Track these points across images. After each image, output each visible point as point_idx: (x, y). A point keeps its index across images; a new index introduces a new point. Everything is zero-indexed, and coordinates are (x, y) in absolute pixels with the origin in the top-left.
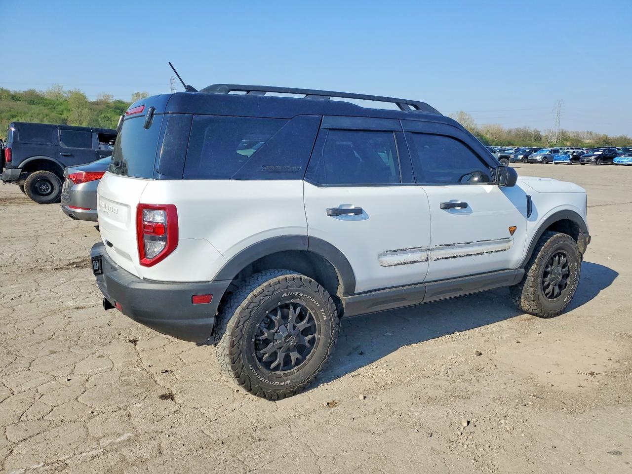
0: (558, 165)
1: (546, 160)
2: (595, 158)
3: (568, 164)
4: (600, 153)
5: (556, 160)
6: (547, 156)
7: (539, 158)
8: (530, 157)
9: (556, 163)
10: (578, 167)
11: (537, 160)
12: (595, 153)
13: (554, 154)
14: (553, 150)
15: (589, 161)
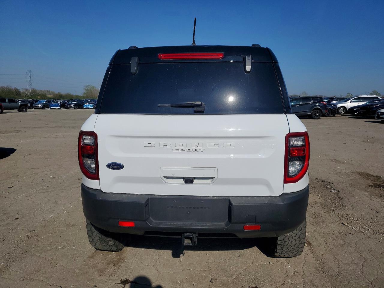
0: (53, 110)
1: (45, 107)
2: (73, 105)
3: (58, 109)
4: (76, 102)
5: (51, 107)
6: (45, 104)
7: (40, 106)
8: (34, 105)
9: (51, 109)
10: (64, 110)
11: (39, 107)
12: (73, 102)
13: (49, 103)
14: (48, 101)
15: (71, 107)
